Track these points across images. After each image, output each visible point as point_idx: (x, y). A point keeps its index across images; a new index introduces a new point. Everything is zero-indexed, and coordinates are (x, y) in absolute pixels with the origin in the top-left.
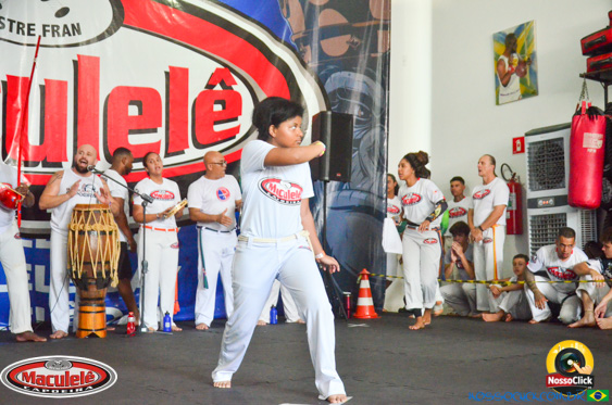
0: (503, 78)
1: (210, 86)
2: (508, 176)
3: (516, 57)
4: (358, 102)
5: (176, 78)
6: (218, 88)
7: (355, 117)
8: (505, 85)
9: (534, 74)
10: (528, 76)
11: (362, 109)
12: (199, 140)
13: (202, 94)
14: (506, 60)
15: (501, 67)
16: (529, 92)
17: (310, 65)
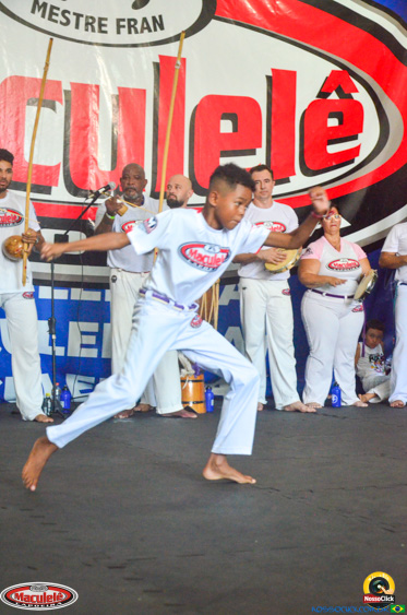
1: (323, 94)
5: (281, 83)
6: (333, 96)
12: (308, 164)
13: (312, 105)
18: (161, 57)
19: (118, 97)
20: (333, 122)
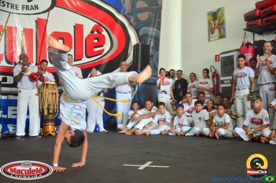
0: (211, 31)
1: (92, 32)
2: (213, 71)
3: (217, 22)
4: (153, 40)
5: (78, 28)
6: (96, 33)
7: (151, 46)
8: (212, 33)
9: (224, 29)
10: (222, 30)
11: (154, 42)
12: (88, 55)
13: (89, 35)
14: (213, 23)
15: (211, 26)
16: (222, 36)
17: (133, 24)
18: (38, 19)
19: (23, 31)
20: (96, 41)
